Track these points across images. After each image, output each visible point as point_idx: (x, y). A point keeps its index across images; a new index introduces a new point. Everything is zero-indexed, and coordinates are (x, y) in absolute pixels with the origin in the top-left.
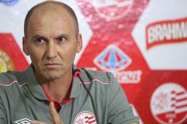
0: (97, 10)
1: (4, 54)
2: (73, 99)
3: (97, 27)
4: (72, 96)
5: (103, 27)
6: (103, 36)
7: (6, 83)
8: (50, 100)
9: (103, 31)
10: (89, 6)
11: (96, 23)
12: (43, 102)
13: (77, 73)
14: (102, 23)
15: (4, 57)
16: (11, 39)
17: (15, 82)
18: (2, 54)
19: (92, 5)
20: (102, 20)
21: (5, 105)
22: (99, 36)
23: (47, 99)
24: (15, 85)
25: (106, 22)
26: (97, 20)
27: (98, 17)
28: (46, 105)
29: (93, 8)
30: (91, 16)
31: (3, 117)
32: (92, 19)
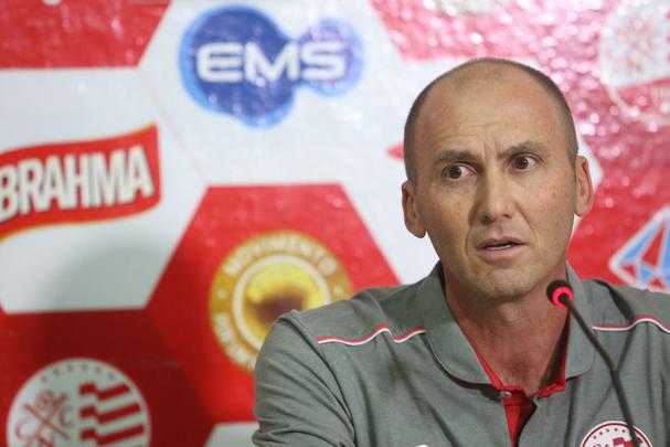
0: (614, 97)
1: (320, 251)
2: (574, 379)
3: (615, 151)
4: (570, 371)
5: (636, 151)
6: (635, 182)
7: (355, 338)
8: (497, 385)
9: (635, 164)
10: (589, 84)
11: (614, 138)
12: (478, 392)
13: (560, 291)
14: (632, 139)
15: (321, 259)
16: (338, 203)
17: (382, 333)
18: (313, 253)
19: (597, 80)
20: (631, 127)
21: (351, 404)
22: (626, 182)
23: (487, 380)
24: (381, 343)
25: (646, 135)
26: (615, 128)
27: (617, 119)
28: (487, 399)
29: (602, 91)
30: (595, 118)
31: (342, 441)
32: (597, 125)
